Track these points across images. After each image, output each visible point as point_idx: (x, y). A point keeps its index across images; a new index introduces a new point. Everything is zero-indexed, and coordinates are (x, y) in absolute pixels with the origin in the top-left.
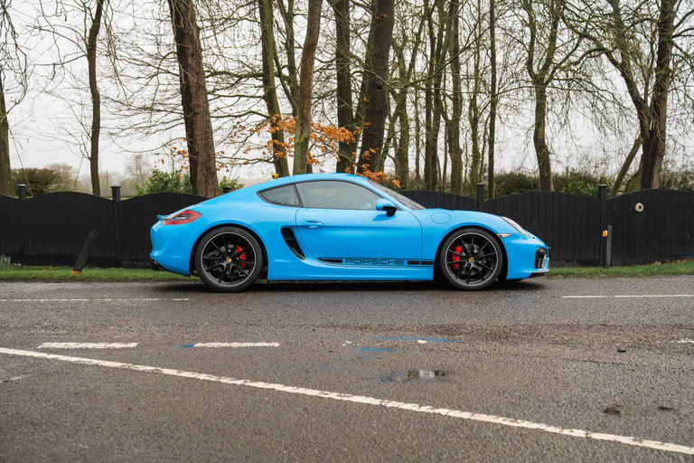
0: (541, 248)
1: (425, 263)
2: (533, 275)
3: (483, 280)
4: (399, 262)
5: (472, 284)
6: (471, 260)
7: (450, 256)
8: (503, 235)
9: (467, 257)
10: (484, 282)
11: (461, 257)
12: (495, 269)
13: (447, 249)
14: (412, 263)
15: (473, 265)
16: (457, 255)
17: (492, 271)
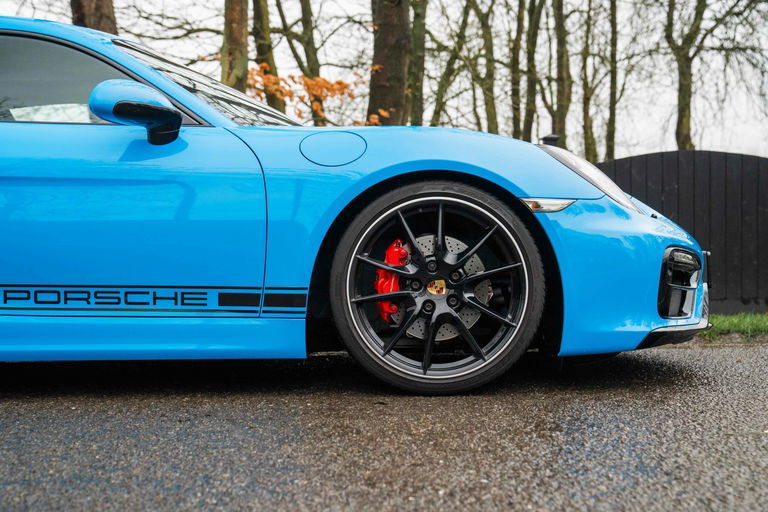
0: (678, 247)
1: (279, 300)
2: (653, 339)
3: (479, 356)
4: (188, 297)
5: (440, 373)
6: (438, 291)
7: (365, 278)
8: (545, 204)
9: (422, 281)
10: (480, 365)
11: (403, 281)
12: (521, 322)
13: (352, 253)
14: (235, 299)
15: (442, 308)
16: (388, 274)
17: (509, 327)
